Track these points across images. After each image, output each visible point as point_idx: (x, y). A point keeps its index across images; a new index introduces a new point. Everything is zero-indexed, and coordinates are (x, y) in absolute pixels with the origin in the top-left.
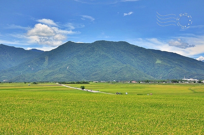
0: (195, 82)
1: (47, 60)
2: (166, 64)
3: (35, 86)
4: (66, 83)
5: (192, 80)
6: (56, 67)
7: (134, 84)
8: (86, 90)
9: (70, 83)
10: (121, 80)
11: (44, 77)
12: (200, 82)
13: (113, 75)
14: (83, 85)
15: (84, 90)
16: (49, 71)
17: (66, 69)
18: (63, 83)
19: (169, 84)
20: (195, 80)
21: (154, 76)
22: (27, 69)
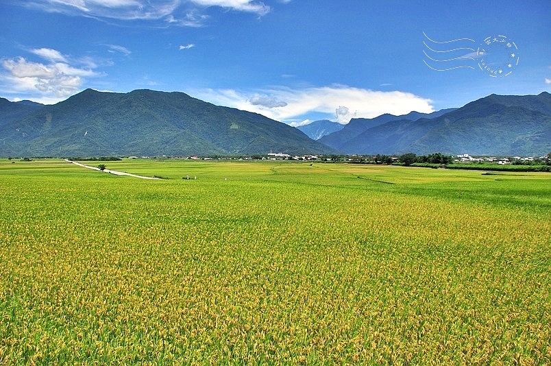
0: (284, 158)
1: (49, 119)
2: (245, 130)
3: (27, 165)
4: (81, 160)
5: (281, 155)
6: (66, 132)
7: (194, 160)
8: (108, 171)
9: (88, 160)
10: (175, 156)
11: (45, 149)
12: (290, 159)
13: (163, 146)
14: (102, 163)
15: (105, 171)
16: (53, 139)
17: (83, 136)
18: (76, 160)
19: (248, 161)
20: (286, 155)
21: (228, 149)
22: (14, 135)
